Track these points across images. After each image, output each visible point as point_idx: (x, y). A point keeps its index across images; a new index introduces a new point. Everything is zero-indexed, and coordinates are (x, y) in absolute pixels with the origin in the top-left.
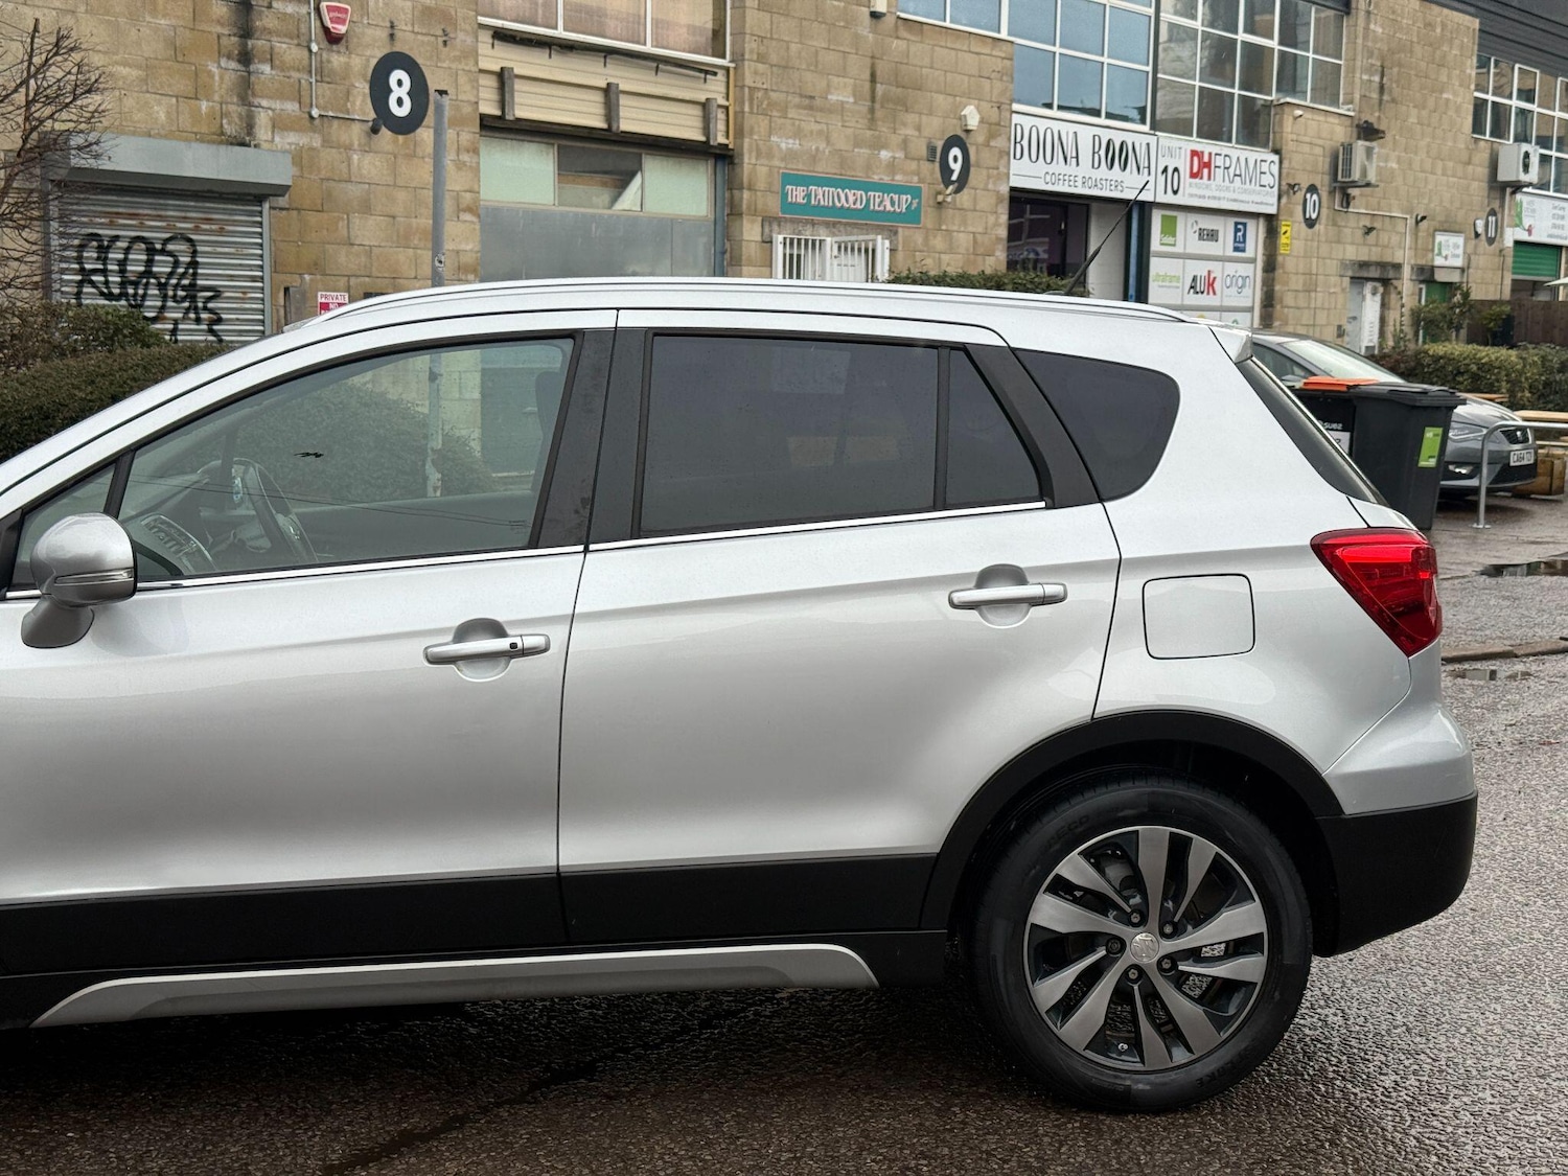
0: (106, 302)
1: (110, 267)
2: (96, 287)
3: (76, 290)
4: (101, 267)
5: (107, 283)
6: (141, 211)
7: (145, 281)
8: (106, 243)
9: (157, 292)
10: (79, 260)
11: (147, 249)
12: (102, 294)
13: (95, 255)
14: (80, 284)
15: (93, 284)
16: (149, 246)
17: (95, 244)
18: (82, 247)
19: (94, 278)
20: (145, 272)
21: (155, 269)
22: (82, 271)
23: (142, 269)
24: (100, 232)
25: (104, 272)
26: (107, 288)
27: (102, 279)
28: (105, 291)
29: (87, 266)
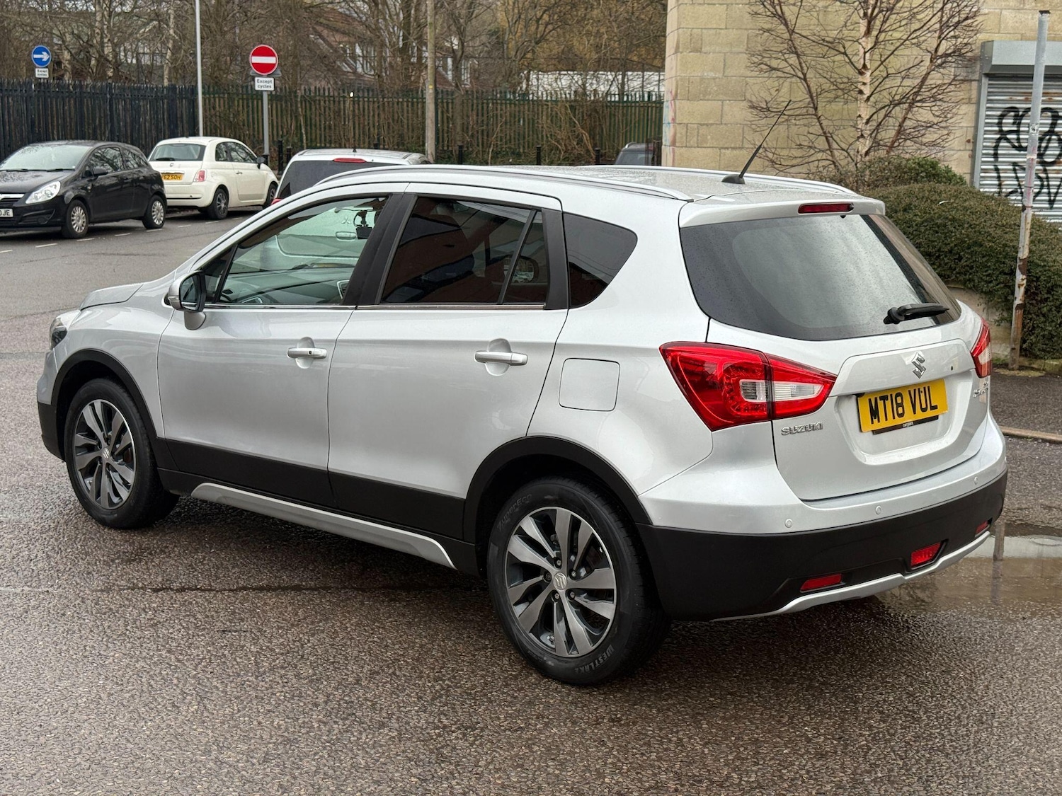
0: (1017, 152)
1: (1022, 129)
2: (1010, 142)
3: (994, 144)
4: (1015, 129)
5: (1018, 139)
6: (1050, 91)
7: (1048, 137)
8: (1021, 113)
9: (1057, 145)
10: (1000, 124)
11: (1053, 116)
12: (1014, 147)
13: (1012, 121)
14: (999, 140)
15: (1008, 140)
16: (1056, 114)
17: (1012, 114)
18: (1002, 117)
19: (1008, 136)
20: (1049, 131)
21: (1056, 129)
22: (1001, 132)
23: (1047, 129)
24: (1018, 106)
25: (1017, 132)
26: (1019, 142)
27: (1015, 136)
28: (1016, 144)
29: (1005, 129)
